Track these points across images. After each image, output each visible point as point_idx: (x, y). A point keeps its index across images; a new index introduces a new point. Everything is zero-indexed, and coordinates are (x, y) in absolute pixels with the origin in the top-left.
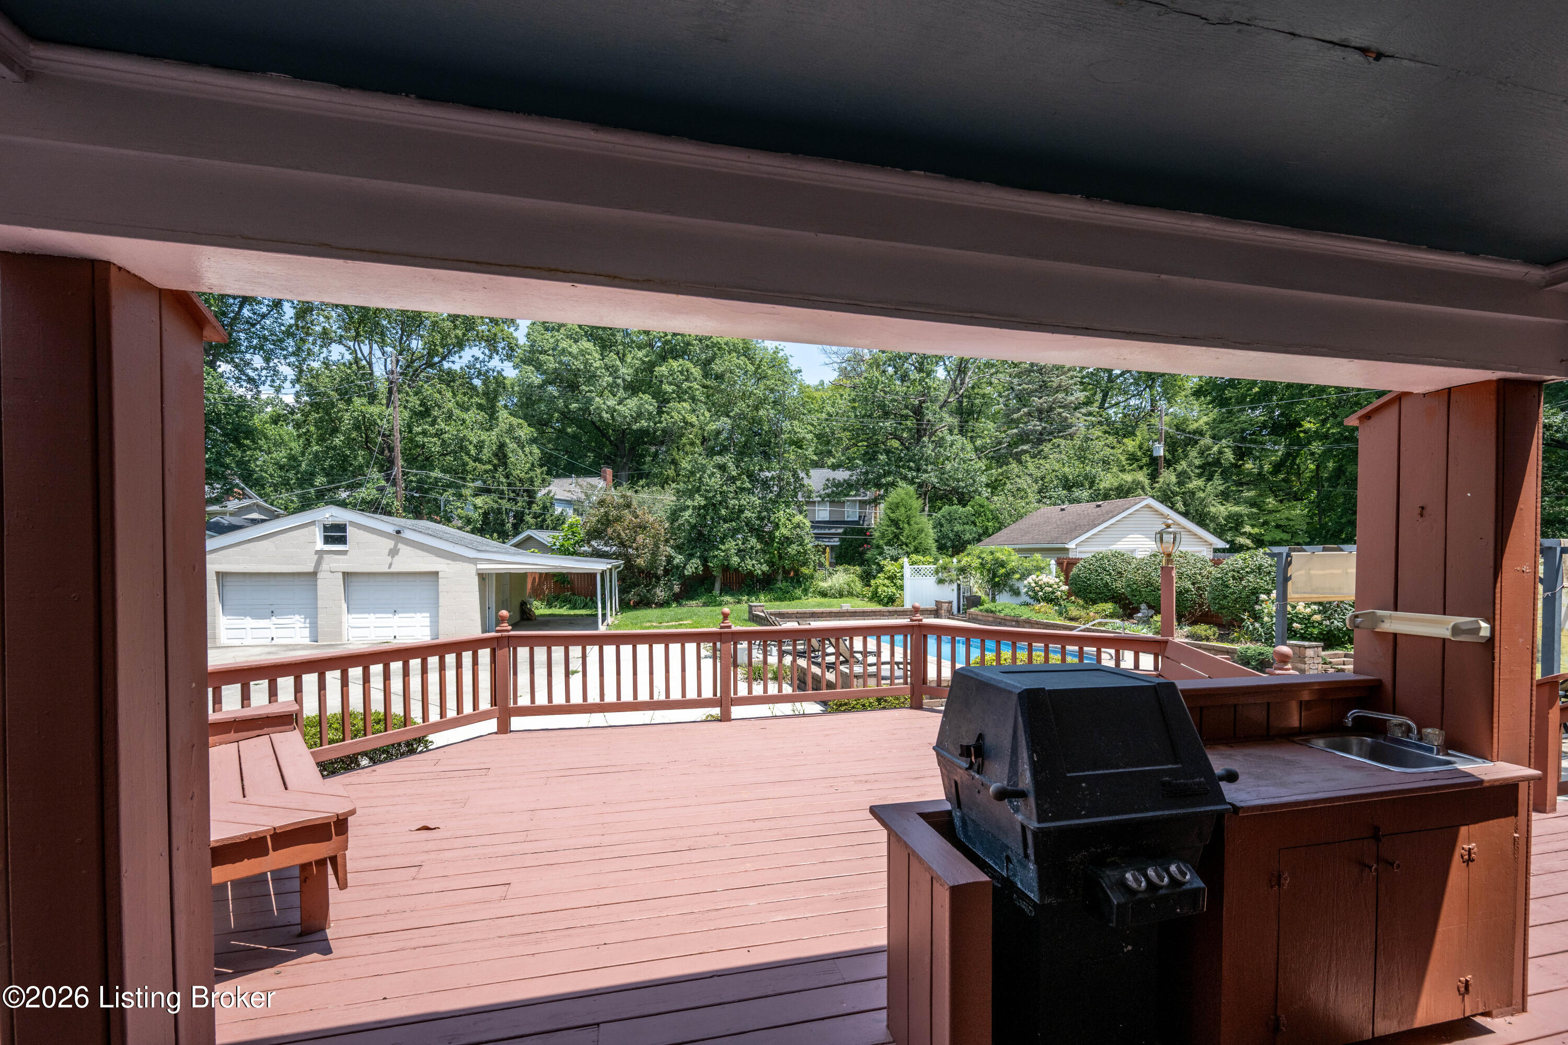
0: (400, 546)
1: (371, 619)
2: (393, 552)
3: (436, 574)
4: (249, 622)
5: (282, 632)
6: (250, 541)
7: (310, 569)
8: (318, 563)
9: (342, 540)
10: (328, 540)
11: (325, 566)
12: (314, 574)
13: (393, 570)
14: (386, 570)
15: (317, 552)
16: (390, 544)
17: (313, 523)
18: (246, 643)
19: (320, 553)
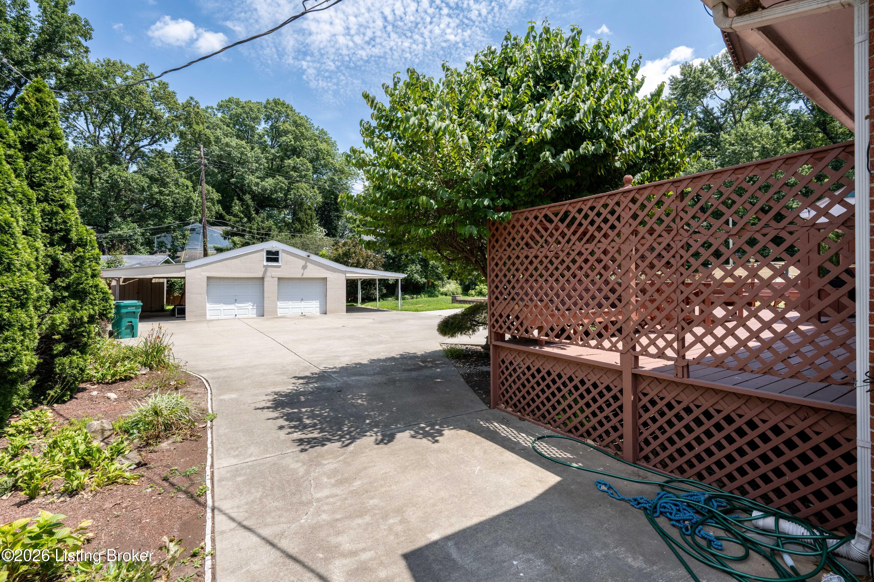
0: (308, 264)
1: (290, 304)
2: (304, 267)
3: (325, 279)
4: (223, 307)
5: (241, 312)
6: (227, 259)
7: (260, 275)
8: (265, 272)
9: (276, 260)
10: (269, 260)
11: (268, 274)
12: (262, 279)
13: (304, 276)
14: (300, 276)
15: (264, 266)
16: (303, 262)
17: (262, 250)
18: (220, 317)
19: (266, 267)
